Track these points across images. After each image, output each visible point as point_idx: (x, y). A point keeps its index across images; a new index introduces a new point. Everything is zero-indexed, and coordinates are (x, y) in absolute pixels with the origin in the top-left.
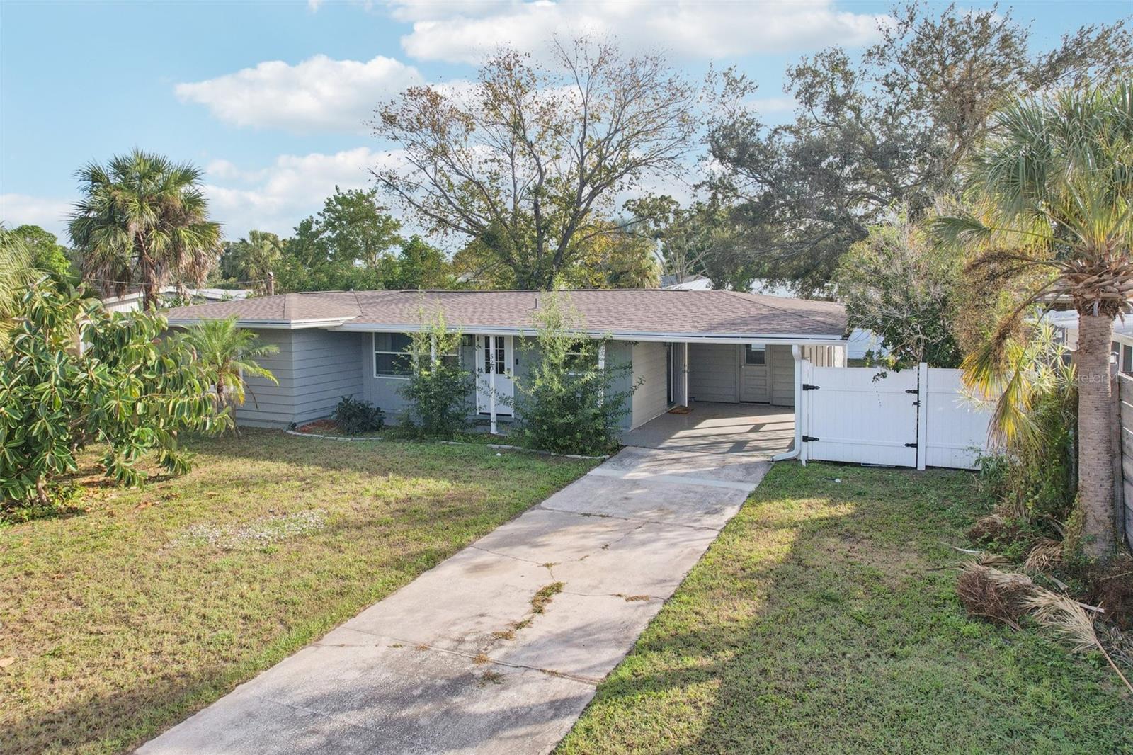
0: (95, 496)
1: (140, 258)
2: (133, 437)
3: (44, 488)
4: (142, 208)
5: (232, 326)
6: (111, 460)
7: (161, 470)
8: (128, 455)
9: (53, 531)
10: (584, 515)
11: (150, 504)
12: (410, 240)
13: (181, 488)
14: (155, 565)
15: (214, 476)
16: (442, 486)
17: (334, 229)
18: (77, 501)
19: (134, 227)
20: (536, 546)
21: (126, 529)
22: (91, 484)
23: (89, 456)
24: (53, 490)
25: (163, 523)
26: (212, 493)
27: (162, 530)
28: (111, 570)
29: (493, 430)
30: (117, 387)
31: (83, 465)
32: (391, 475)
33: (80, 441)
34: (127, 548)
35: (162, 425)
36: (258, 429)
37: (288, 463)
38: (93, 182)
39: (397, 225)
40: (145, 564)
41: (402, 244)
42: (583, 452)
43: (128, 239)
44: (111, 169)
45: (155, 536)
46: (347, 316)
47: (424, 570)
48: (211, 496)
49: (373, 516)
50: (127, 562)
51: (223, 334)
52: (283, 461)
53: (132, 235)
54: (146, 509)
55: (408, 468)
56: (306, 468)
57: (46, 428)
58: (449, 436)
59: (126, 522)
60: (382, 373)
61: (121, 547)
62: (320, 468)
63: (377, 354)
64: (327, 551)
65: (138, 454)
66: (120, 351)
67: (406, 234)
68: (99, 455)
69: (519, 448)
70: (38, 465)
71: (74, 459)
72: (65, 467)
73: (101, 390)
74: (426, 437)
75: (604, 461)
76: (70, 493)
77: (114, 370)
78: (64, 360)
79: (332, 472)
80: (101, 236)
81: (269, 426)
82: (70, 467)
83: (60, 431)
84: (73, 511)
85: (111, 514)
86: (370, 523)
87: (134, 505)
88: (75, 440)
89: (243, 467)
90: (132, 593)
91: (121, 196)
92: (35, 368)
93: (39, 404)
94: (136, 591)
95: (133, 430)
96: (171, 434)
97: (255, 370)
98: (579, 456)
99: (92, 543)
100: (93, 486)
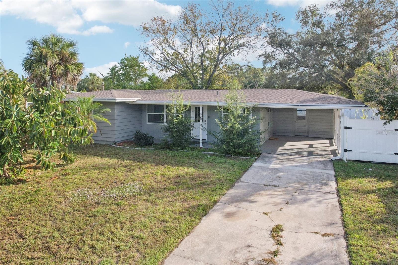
0: (31, 173)
1: (51, 76)
2: (49, 146)
3: (7, 170)
4: (53, 56)
5: (91, 100)
6: (39, 156)
7: (60, 161)
8: (47, 155)
9: (10, 191)
10: (265, 185)
11: (57, 178)
12: (151, 75)
13: (70, 170)
14: (62, 212)
15: (85, 165)
16: (191, 170)
17: (124, 70)
18: (23, 176)
19: (49, 63)
20: (251, 202)
21: (46, 191)
22: (29, 168)
23: (29, 155)
24: (11, 170)
25: (64, 188)
26: (85, 173)
27: (64, 192)
28: (39, 215)
29: (201, 145)
30: (43, 122)
31: (26, 159)
32: (166, 165)
33: (25, 148)
34: (47, 202)
35: (61, 141)
36: (100, 144)
37: (117, 159)
38: (33, 46)
39: (146, 69)
40: (57, 211)
41: (148, 76)
42: (246, 155)
43: (47, 68)
44: (41, 41)
45: (60, 195)
46: (138, 98)
47: (203, 216)
48: (85, 174)
49: (165, 185)
50: (47, 210)
51: (88, 103)
52: (115, 158)
53: (49, 67)
54: (55, 180)
55: (172, 162)
56: (125, 161)
57: (9, 141)
58: (184, 148)
59: (46, 187)
60: (150, 122)
61: (44, 201)
62: (132, 161)
63: (148, 114)
64: (149, 205)
65: (51, 154)
66: (45, 106)
67: (149, 72)
68: (33, 154)
69: (217, 153)
70: (4, 159)
71: (22, 156)
72: (17, 160)
73: (36, 123)
74: (174, 148)
75: (256, 159)
76: (19, 172)
77: (42, 115)
78: (18, 108)
79: (138, 163)
80: (36, 67)
81: (104, 143)
82: (20, 160)
83: (16, 143)
84: (21, 181)
85: (38, 183)
86: (165, 189)
87: (49, 178)
88: (23, 147)
89: (97, 161)
90: (51, 230)
91: (44, 51)
92: (5, 112)
93: (6, 129)
94: (53, 228)
95: (50, 143)
96: (65, 145)
97: (101, 118)
98: (245, 157)
99: (30, 198)
100: (30, 169)
